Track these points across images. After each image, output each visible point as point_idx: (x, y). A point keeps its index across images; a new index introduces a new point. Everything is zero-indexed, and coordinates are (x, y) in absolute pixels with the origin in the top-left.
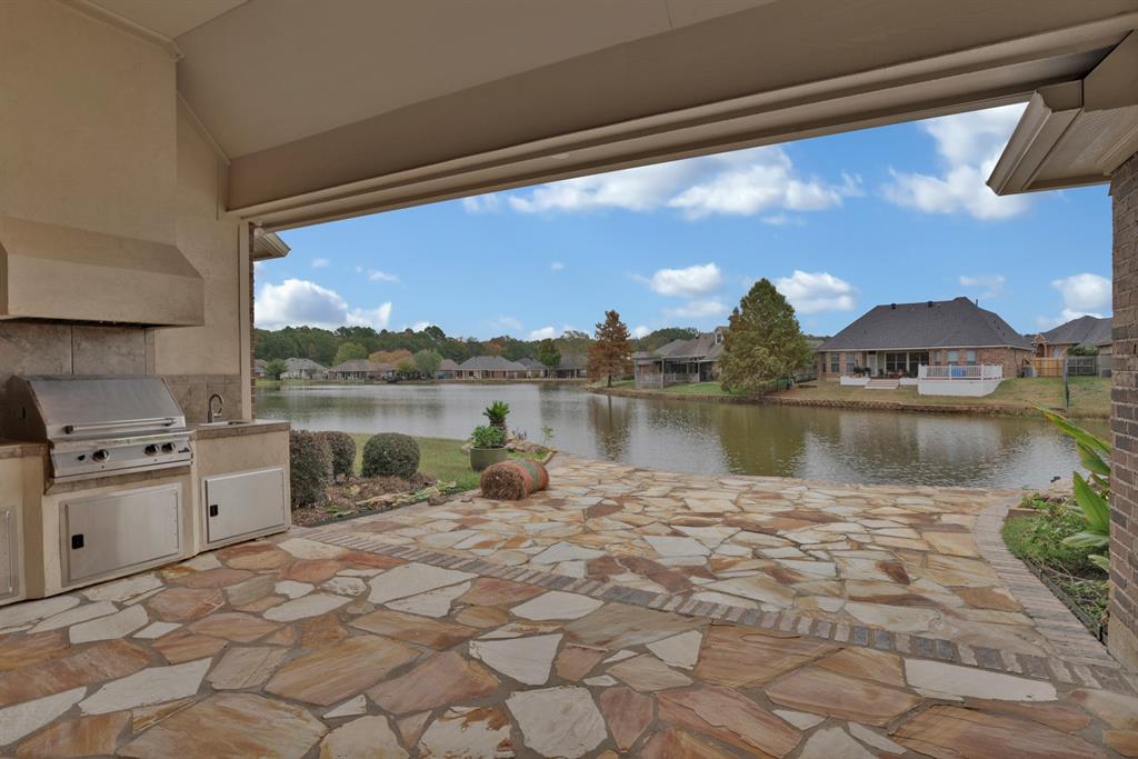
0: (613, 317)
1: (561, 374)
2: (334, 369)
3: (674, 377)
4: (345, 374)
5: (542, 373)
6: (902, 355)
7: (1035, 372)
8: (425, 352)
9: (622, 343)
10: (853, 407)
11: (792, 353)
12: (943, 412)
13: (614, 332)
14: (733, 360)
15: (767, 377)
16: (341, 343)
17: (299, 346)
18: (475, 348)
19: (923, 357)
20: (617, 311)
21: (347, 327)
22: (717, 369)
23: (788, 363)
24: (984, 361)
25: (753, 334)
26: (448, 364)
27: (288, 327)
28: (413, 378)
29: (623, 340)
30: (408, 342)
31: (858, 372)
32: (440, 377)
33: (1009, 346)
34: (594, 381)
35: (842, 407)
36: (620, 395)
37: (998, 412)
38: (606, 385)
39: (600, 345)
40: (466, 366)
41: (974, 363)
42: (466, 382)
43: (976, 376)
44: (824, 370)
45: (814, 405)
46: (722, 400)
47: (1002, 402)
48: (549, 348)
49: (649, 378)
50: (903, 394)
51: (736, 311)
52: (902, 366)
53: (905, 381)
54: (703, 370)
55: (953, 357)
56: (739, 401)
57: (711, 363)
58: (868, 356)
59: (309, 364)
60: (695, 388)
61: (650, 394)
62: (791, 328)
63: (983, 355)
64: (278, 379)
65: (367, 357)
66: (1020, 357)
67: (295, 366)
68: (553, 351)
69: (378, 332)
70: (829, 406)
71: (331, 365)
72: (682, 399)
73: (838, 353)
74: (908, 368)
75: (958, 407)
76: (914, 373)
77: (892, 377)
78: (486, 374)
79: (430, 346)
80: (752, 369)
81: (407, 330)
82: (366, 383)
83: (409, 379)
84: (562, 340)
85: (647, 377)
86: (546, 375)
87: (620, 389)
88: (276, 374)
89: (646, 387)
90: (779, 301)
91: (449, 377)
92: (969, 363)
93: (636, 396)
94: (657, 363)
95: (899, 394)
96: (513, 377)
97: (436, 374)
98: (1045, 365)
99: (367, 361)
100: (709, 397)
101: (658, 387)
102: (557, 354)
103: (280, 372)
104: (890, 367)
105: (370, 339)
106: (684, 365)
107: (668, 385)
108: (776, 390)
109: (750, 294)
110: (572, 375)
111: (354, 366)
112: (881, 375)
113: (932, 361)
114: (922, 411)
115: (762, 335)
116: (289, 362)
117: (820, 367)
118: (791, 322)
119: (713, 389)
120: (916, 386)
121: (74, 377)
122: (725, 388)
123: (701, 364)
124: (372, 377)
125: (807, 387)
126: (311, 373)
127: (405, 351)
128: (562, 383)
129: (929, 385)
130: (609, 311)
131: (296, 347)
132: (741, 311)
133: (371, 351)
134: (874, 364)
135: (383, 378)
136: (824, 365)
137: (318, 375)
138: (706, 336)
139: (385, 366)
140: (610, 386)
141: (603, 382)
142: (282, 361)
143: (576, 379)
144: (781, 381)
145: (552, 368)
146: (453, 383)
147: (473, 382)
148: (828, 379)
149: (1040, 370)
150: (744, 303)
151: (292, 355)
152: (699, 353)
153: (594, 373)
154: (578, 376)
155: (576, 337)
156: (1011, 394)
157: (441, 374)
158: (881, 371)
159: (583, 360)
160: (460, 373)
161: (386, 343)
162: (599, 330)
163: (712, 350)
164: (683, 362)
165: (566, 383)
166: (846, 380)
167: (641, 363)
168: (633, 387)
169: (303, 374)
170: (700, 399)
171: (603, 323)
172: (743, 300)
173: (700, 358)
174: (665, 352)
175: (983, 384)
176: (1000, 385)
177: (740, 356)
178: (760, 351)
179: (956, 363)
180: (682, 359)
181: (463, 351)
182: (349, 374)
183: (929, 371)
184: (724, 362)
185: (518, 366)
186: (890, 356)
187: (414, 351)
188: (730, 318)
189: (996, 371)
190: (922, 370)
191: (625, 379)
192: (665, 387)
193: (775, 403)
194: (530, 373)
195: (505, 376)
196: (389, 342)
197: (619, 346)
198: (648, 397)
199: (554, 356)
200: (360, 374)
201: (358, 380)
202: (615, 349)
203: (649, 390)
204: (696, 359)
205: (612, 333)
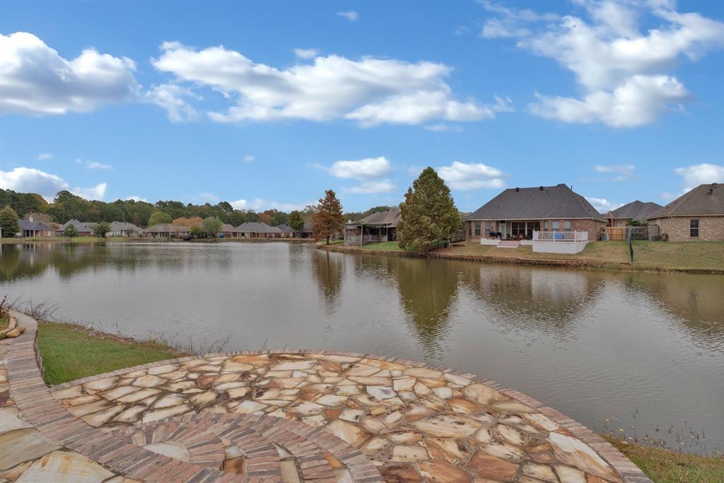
0: (331, 194)
1: (304, 235)
3: (370, 238)
4: (154, 234)
5: (291, 235)
6: (522, 224)
7: (608, 236)
8: (211, 218)
9: (336, 213)
10: (488, 261)
11: (448, 221)
12: (549, 265)
13: (332, 205)
14: (407, 225)
15: (430, 238)
17: (126, 214)
19: (536, 225)
20: (333, 191)
22: (397, 232)
23: (445, 228)
24: (576, 228)
25: (420, 207)
26: (227, 228)
27: (119, 200)
28: (202, 237)
29: (338, 211)
30: (204, 212)
31: (493, 235)
32: (221, 237)
33: (593, 218)
34: (317, 241)
35: (480, 260)
36: (334, 251)
37: (585, 265)
38: (325, 243)
39: (321, 215)
40: (239, 229)
41: (570, 230)
42: (239, 241)
43: (571, 239)
44: (470, 234)
45: (462, 259)
46: (400, 255)
47: (588, 258)
48: (296, 218)
49: (353, 238)
50: (522, 251)
51: (410, 190)
52: (522, 232)
53: (524, 242)
54: (390, 233)
55: (556, 225)
56: (411, 256)
57: (394, 228)
58: (500, 224)
59: (129, 226)
60: (385, 246)
61: (352, 250)
62: (448, 204)
63: (576, 224)
64: (104, 237)
65: (171, 222)
66: (599, 226)
67: (116, 228)
68: (299, 219)
69: (186, 205)
70: (472, 260)
71: (145, 227)
72: (373, 253)
73: (480, 222)
74: (526, 233)
75: (559, 261)
76: (530, 237)
77: (515, 239)
78: (253, 235)
80: (419, 233)
81: (207, 204)
82: (168, 241)
83: (199, 237)
86: (294, 236)
87: (335, 246)
88: (102, 233)
89: (351, 245)
90: (440, 183)
91: (227, 236)
92: (566, 230)
93: (345, 252)
94: (358, 227)
95: (520, 251)
96: (271, 237)
97: (218, 235)
98: (614, 232)
99: (170, 225)
100: (392, 253)
101: (359, 245)
102: (301, 222)
103: (106, 232)
104: (515, 232)
105: (179, 210)
106: (378, 230)
107: (366, 243)
108: (437, 248)
109: (420, 178)
110: (309, 236)
111: (160, 228)
112: (509, 238)
113: (542, 228)
114: (535, 264)
115: (428, 208)
116: (115, 225)
117: (467, 232)
118: (447, 199)
119: (393, 247)
120: (531, 246)
122: (402, 246)
123: (390, 229)
124: (173, 236)
125: (459, 246)
126: (129, 232)
128: (304, 242)
129: (540, 245)
130: (328, 190)
131: (124, 215)
132: (414, 190)
133: (175, 218)
134: (504, 230)
135: (181, 238)
136: (470, 230)
137: (134, 234)
138: (394, 209)
139: (181, 228)
140: (328, 244)
141: (324, 241)
142: (107, 224)
143: (310, 239)
144: (441, 242)
145: (298, 231)
146: (230, 241)
147: (243, 241)
148: (473, 241)
149: (611, 235)
150: (416, 184)
151: (121, 220)
152: (391, 221)
153: (318, 234)
154: (311, 237)
155: (311, 209)
156: (594, 252)
157: (222, 234)
158: (508, 235)
159: (313, 225)
160: (235, 234)
161: (189, 213)
162: (321, 204)
164: (377, 227)
165: (307, 242)
166: (485, 241)
167: (349, 227)
168: (343, 245)
169: (124, 234)
170: (386, 254)
171: (324, 199)
172: (415, 183)
173: (389, 225)
175: (575, 245)
176: (587, 245)
177: (411, 223)
178: (425, 219)
179: (558, 230)
180: (376, 225)
181: (238, 219)
182: (156, 233)
183: (540, 235)
184: (401, 226)
185: (276, 230)
186: (515, 224)
187: (203, 216)
188: (406, 195)
189: (584, 236)
190: (535, 234)
191: (338, 239)
192: (363, 245)
193: (435, 257)
194: (283, 235)
195: (266, 236)
196: (192, 211)
197: (334, 215)
198: (352, 252)
199: (299, 223)
200: (165, 234)
201: (163, 238)
202: (331, 217)
203: (352, 247)
204: (385, 225)
205: (330, 206)
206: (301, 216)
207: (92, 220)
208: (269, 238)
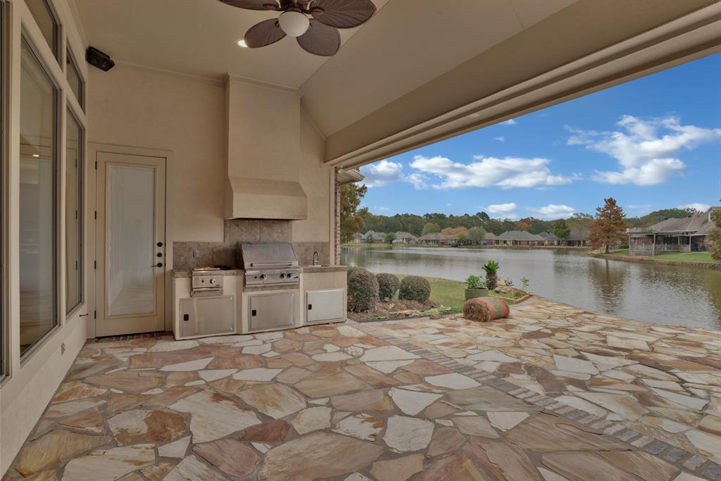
0: (611, 202)
1: (570, 243)
2: (422, 238)
3: (665, 247)
4: (427, 241)
5: (556, 242)
8: (475, 228)
9: (618, 221)
13: (612, 213)
16: (425, 223)
17: (403, 225)
18: (509, 226)
20: (614, 199)
21: (430, 213)
22: (707, 242)
26: (490, 236)
27: (397, 214)
28: (468, 244)
29: (620, 219)
30: (466, 222)
32: (485, 244)
34: (594, 249)
36: (616, 260)
38: (604, 251)
39: (599, 223)
40: (502, 237)
42: (501, 248)
46: (713, 267)
48: (562, 226)
49: (642, 248)
54: (695, 243)
57: (703, 237)
59: (407, 235)
60: (686, 256)
61: (642, 260)
64: (391, 243)
65: (440, 232)
67: (400, 236)
68: (564, 227)
69: (448, 216)
71: (420, 236)
72: (672, 265)
78: (516, 242)
79: (479, 224)
81: (466, 215)
82: (439, 247)
83: (464, 245)
84: (572, 220)
85: (640, 247)
86: (559, 244)
87: (616, 255)
88: (390, 240)
89: (639, 254)
91: (490, 244)
93: (629, 261)
94: (649, 236)
97: (482, 242)
99: (440, 234)
100: (699, 264)
101: (651, 255)
102: (567, 229)
103: (393, 239)
105: (443, 221)
106: (676, 238)
107: (658, 253)
110: (579, 244)
111: (432, 236)
116: (398, 234)
119: (704, 257)
121: (260, 243)
122: (716, 257)
123: (693, 238)
124: (442, 243)
126: (408, 240)
127: (463, 228)
128: (571, 249)
130: (608, 198)
131: (401, 226)
133: (443, 228)
135: (449, 244)
137: (413, 241)
138: (700, 215)
139: (450, 237)
140: (607, 252)
141: (602, 250)
142: (393, 234)
143: (582, 247)
145: (563, 239)
146: (493, 248)
147: (505, 248)
151: (399, 230)
152: (690, 228)
153: (595, 243)
154: (583, 245)
155: (582, 217)
157: (485, 242)
159: (587, 233)
160: (497, 242)
161: (452, 223)
162: (599, 212)
163: (705, 226)
164: (674, 236)
165: (574, 249)
167: (634, 236)
168: (628, 254)
169: (405, 241)
170: (692, 265)
171: (603, 207)
173: (692, 233)
174: (657, 228)
180: (673, 233)
181: (499, 228)
182: (429, 241)
184: (715, 236)
185: (538, 237)
187: (468, 227)
191: (621, 248)
192: (656, 255)
194: (546, 243)
195: (528, 244)
196: (454, 222)
197: (616, 224)
198: (641, 262)
199: (565, 230)
200: (436, 241)
201: (434, 245)
202: (612, 226)
203: (640, 257)
204: (687, 233)
205: (610, 214)
206: (567, 224)
207: (380, 231)
208: (531, 246)
